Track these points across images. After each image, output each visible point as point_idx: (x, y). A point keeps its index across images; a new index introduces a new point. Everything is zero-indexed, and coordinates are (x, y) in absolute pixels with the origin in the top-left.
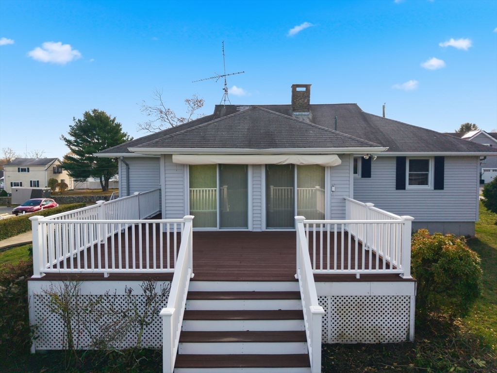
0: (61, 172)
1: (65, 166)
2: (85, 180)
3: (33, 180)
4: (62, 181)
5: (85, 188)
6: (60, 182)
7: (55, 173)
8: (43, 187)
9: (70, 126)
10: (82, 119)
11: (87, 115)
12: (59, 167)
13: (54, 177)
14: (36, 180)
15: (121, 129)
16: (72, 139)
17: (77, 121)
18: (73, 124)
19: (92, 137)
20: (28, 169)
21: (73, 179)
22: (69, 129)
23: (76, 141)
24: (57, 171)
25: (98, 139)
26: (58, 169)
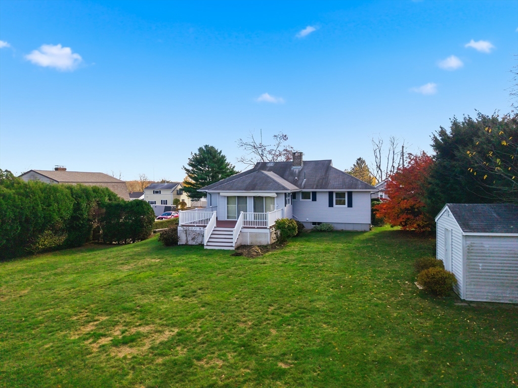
0: (181, 194)
1: (185, 189)
2: (198, 200)
3: (163, 200)
4: (183, 200)
5: (199, 206)
6: (181, 201)
7: (178, 194)
8: (170, 204)
9: (189, 159)
10: (198, 153)
11: (200, 149)
12: (181, 190)
13: (177, 197)
14: (165, 200)
15: (226, 160)
16: (190, 168)
17: (194, 154)
18: (191, 157)
19: (205, 166)
20: (160, 191)
21: (190, 199)
22: (188, 161)
23: (192, 170)
24: (179, 193)
25: (208, 168)
26: (180, 192)
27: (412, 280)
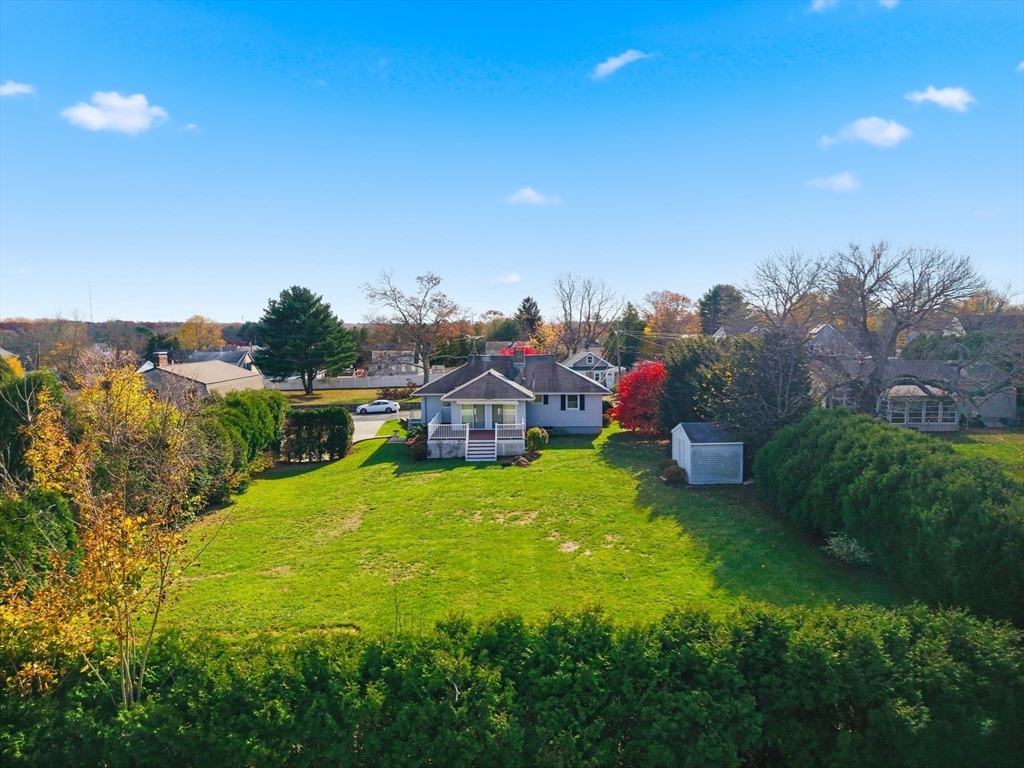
12: (251, 364)
17: (272, 303)
27: (658, 476)
